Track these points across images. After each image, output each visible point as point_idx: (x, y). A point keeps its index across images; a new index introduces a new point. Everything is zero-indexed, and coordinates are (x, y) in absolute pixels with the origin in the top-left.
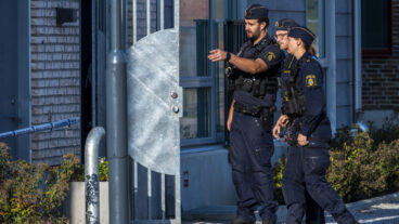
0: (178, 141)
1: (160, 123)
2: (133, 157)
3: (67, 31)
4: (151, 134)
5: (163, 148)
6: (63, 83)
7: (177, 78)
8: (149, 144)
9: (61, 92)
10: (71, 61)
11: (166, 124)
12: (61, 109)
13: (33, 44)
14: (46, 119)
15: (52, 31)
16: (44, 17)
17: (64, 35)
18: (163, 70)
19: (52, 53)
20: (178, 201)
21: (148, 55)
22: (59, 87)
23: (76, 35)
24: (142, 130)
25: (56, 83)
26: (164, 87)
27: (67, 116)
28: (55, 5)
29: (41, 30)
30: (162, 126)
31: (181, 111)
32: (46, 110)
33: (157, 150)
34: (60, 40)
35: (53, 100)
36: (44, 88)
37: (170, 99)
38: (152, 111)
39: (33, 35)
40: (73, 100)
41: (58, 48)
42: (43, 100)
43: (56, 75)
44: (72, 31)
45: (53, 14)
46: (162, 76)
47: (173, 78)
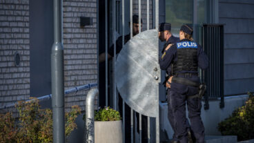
0: (158, 96)
1: (147, 86)
2: (130, 106)
3: (88, 31)
4: (141, 93)
5: (149, 101)
6: (85, 62)
7: (157, 59)
8: (140, 99)
9: (84, 67)
10: (91, 49)
11: (151, 87)
12: (84, 78)
13: (64, 39)
14: (73, 83)
15: (77, 31)
16: (72, 22)
17: (86, 33)
18: (149, 54)
19: (77, 44)
20: (158, 133)
21: (139, 46)
22: (82, 64)
23: (94, 33)
24: (136, 90)
25: (80, 62)
26: (149, 64)
27: (88, 82)
28: (80, 15)
29: (69, 30)
30: (148, 88)
31: (160, 79)
32: (73, 78)
33: (145, 102)
34: (83, 36)
35: (77, 72)
36: (71, 65)
37: (153, 71)
38: (142, 78)
39: (64, 33)
40: (92, 72)
41: (81, 41)
42: (71, 72)
43: (80, 57)
44: (91, 31)
45: (78, 20)
46: (148, 57)
47: (154, 59)
